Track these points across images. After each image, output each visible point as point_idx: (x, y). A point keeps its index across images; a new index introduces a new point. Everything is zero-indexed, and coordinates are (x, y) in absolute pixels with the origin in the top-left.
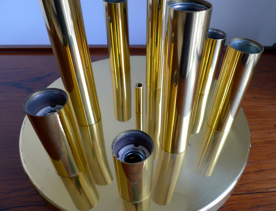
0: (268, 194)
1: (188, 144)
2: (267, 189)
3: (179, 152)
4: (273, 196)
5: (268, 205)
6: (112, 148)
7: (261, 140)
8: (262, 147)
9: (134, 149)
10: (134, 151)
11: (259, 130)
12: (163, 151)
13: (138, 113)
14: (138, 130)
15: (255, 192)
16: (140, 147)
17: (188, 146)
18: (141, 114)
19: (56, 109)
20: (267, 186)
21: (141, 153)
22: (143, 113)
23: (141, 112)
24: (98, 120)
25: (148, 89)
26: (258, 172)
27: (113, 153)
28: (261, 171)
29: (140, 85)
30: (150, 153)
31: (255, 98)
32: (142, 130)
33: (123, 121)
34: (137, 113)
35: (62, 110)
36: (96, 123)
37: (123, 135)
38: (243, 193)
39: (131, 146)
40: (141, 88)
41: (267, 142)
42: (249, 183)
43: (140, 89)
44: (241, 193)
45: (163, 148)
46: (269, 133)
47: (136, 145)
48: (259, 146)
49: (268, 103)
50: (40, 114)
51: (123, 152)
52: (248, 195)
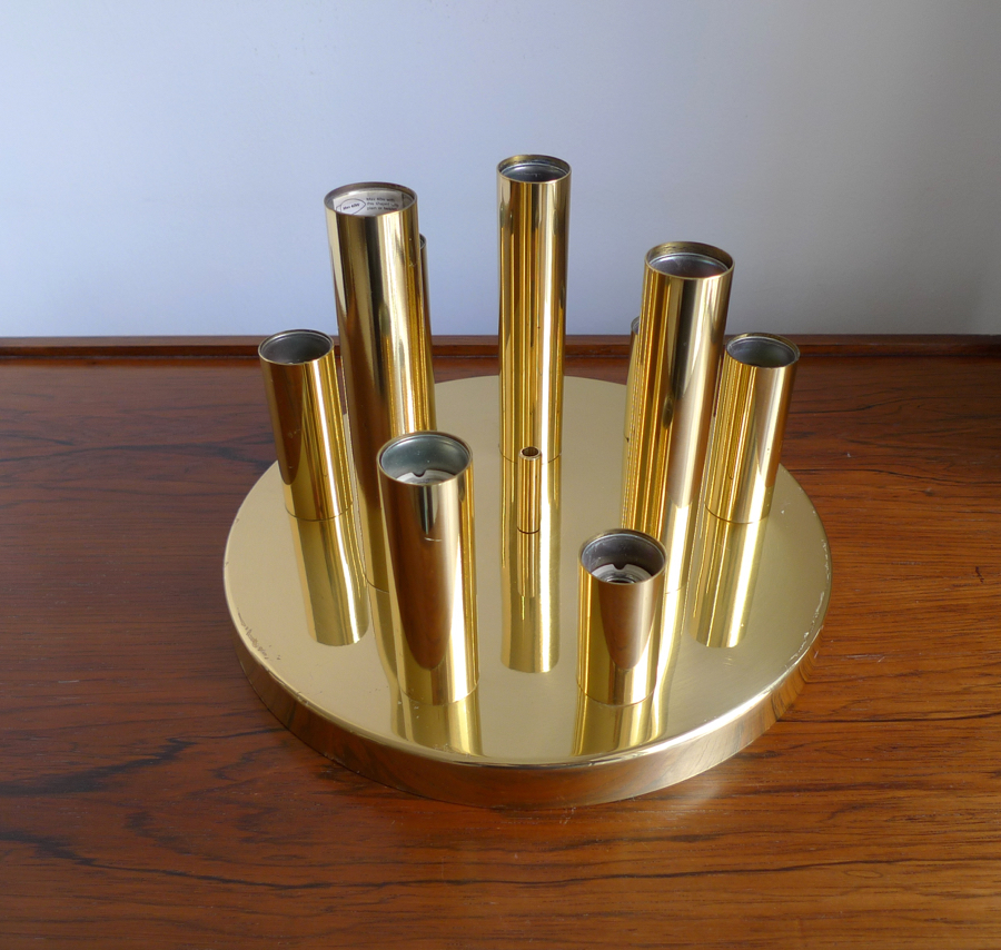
0: (925, 723)
4: (937, 728)
5: (922, 746)
7: (929, 604)
8: (928, 619)
11: (927, 577)
15: (891, 718)
20: (926, 708)
38: (859, 719)
41: (944, 609)
42: (878, 699)
44: (854, 719)
46: (955, 586)
47: (619, 566)
48: (920, 616)
49: (967, 509)
52: (871, 724)
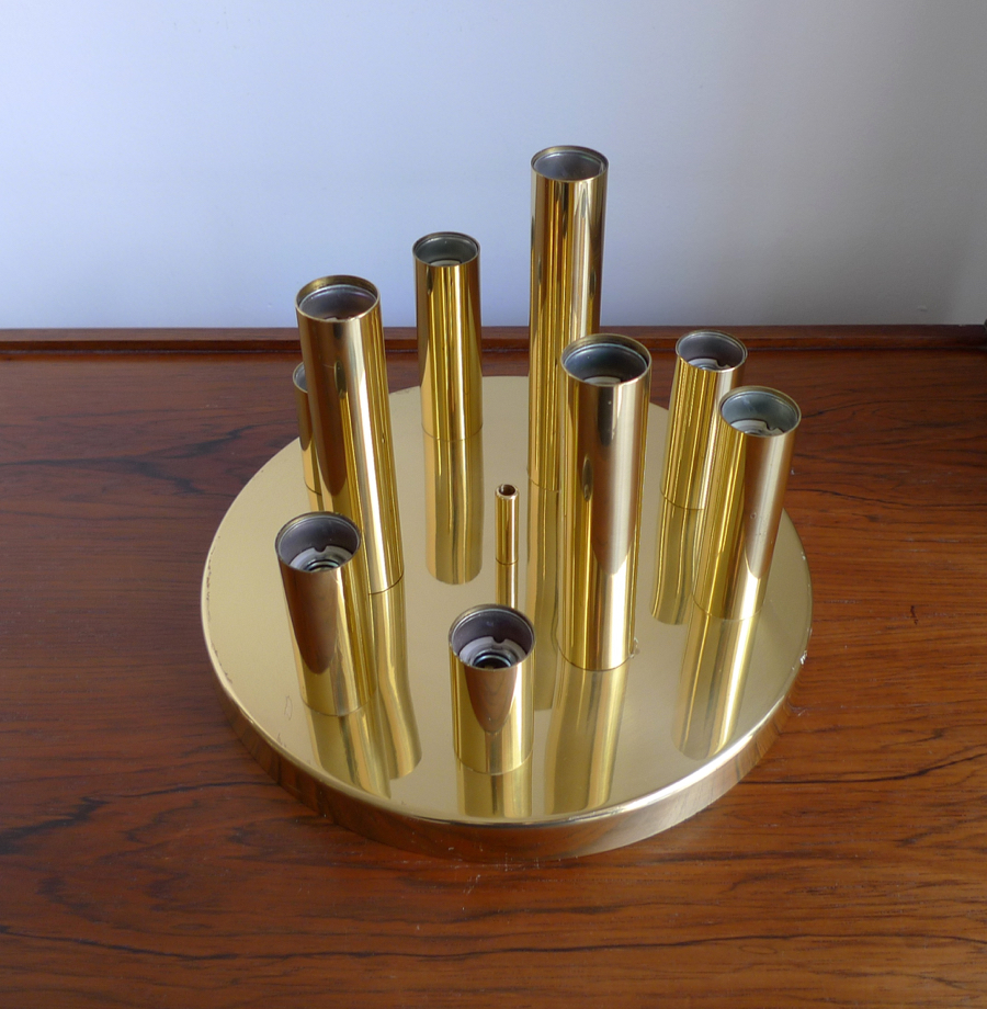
0: (839, 785)
1: (631, 649)
2: (840, 774)
3: (607, 665)
5: (833, 811)
6: (450, 640)
7: (858, 649)
8: (856, 666)
9: (493, 647)
10: (494, 651)
11: (859, 618)
12: (567, 664)
13: (504, 561)
14: (504, 604)
16: (507, 643)
17: (632, 653)
18: (513, 566)
19: (325, 555)
20: (841, 768)
21: (509, 656)
22: (516, 562)
23: (513, 561)
24: (397, 579)
25: (535, 490)
26: (824, 731)
27: (451, 649)
28: (835, 729)
29: (509, 491)
30: (527, 653)
31: (873, 519)
32: (513, 606)
33: (455, 582)
34: (500, 563)
35: (350, 565)
36: (390, 587)
37: (471, 614)
38: (772, 780)
39: (488, 641)
40: (513, 498)
41: (874, 655)
42: (793, 757)
43: (510, 502)
45: (567, 656)
46: (887, 628)
47: (498, 640)
48: (847, 663)
49: (910, 538)
50: (296, 564)
51: (470, 652)
